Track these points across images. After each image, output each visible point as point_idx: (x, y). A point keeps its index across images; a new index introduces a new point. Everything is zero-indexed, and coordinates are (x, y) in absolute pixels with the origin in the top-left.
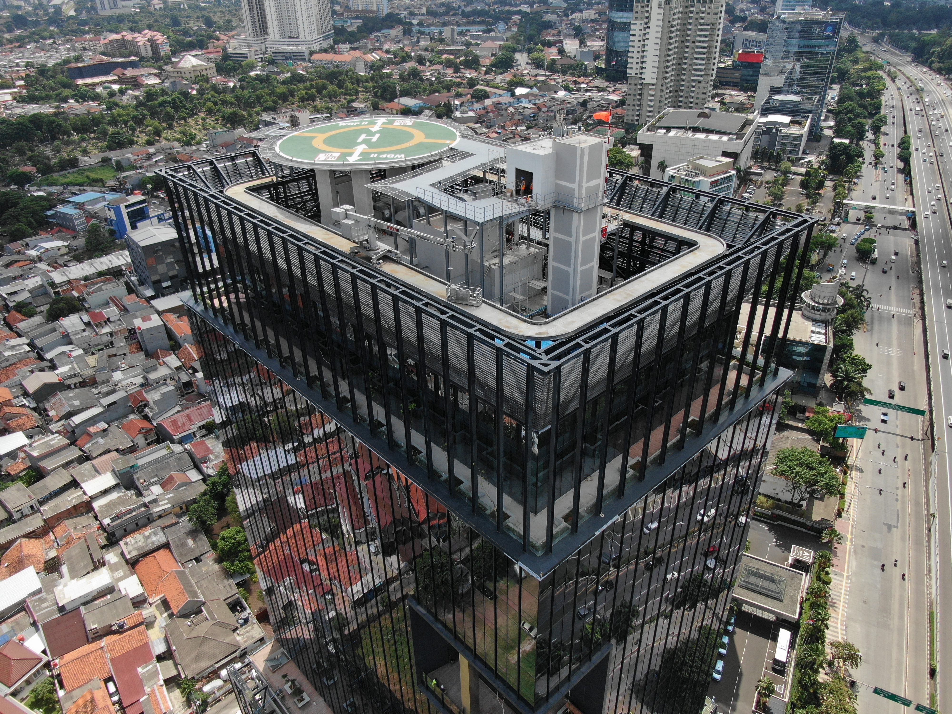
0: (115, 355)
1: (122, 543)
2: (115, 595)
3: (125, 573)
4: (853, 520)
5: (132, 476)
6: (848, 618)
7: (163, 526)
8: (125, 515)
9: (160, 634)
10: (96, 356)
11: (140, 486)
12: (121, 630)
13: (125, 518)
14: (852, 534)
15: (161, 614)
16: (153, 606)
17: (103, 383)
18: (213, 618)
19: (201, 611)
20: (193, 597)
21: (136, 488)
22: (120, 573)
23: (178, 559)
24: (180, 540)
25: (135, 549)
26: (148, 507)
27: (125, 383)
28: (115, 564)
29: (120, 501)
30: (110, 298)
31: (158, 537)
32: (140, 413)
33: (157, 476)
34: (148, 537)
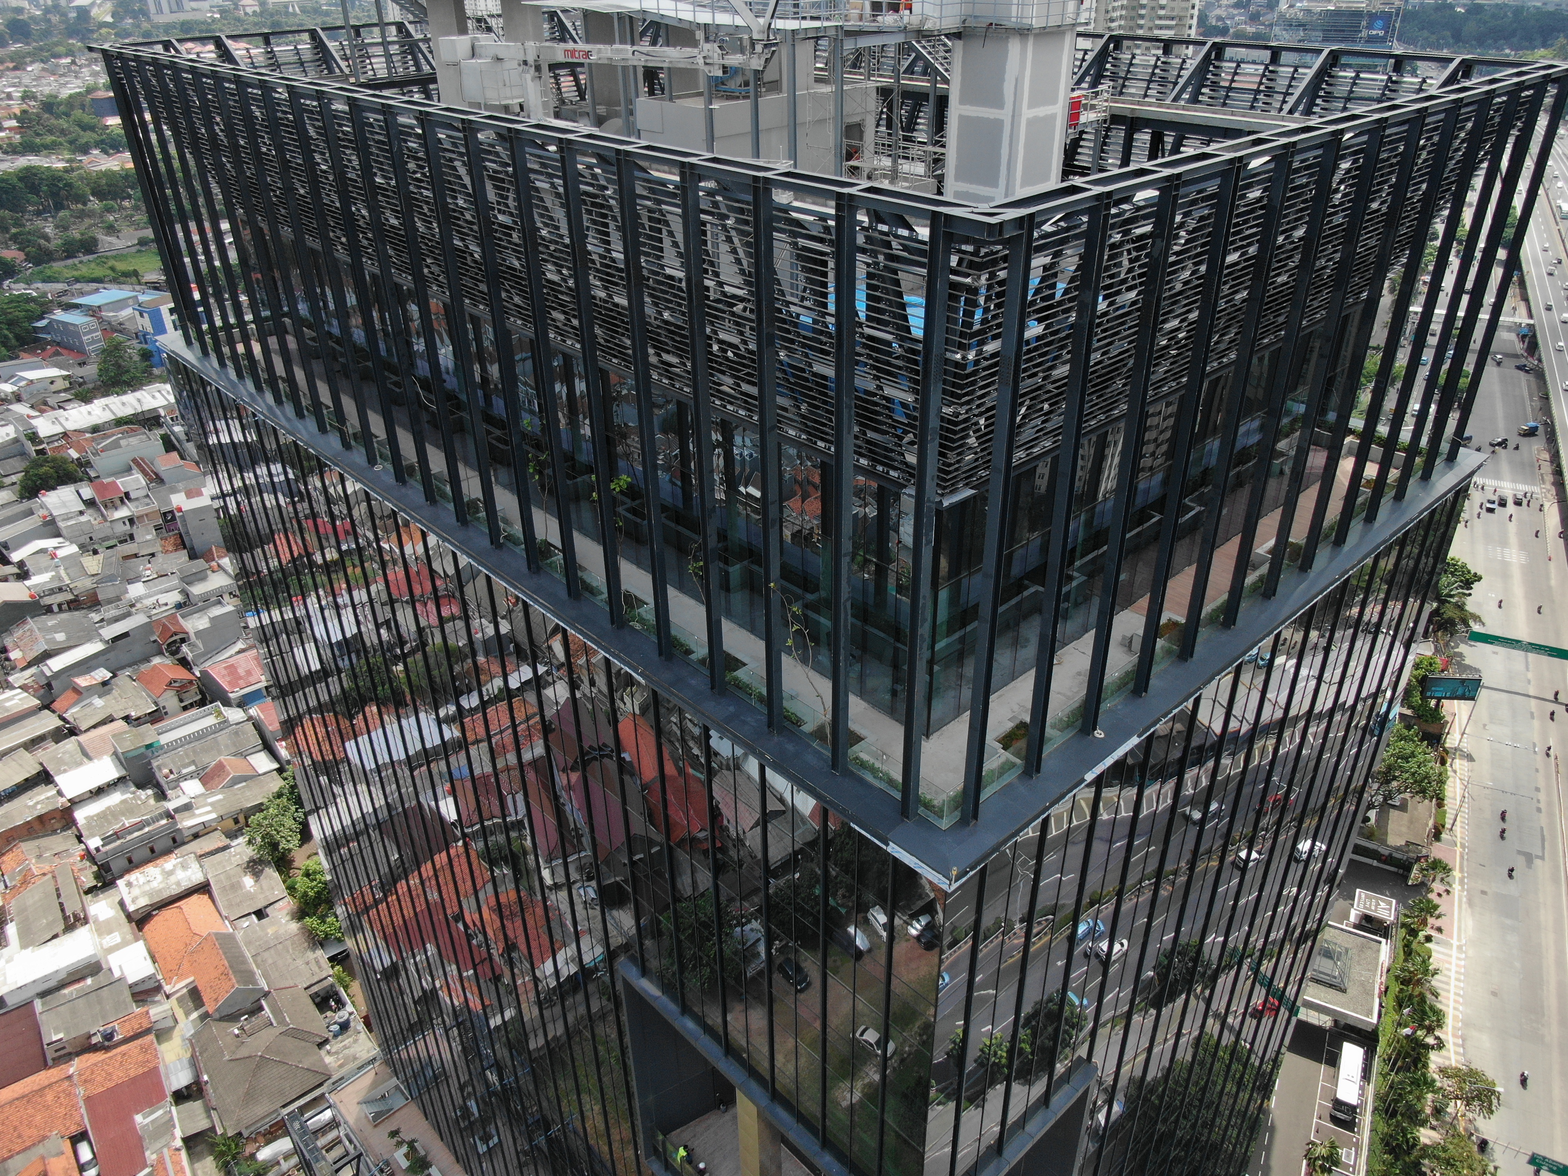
0: (136, 556)
1: (120, 883)
2: (101, 978)
3: (123, 939)
4: (1463, 846)
5: (150, 763)
6: (1467, 1024)
7: (200, 852)
8: (130, 833)
9: (181, 1052)
10: (100, 557)
11: (162, 781)
12: (108, 1042)
13: (129, 838)
14: (1462, 871)
15: (187, 1014)
16: (173, 999)
17: (110, 602)
18: (282, 1022)
19: (261, 1008)
20: (246, 983)
21: (158, 786)
22: (115, 938)
23: (224, 913)
24: (229, 878)
25: (145, 894)
26: (173, 817)
27: (149, 602)
28: (108, 922)
29: (126, 808)
30: (134, 461)
31: (189, 872)
32: (173, 654)
33: (193, 762)
34: (170, 873)
